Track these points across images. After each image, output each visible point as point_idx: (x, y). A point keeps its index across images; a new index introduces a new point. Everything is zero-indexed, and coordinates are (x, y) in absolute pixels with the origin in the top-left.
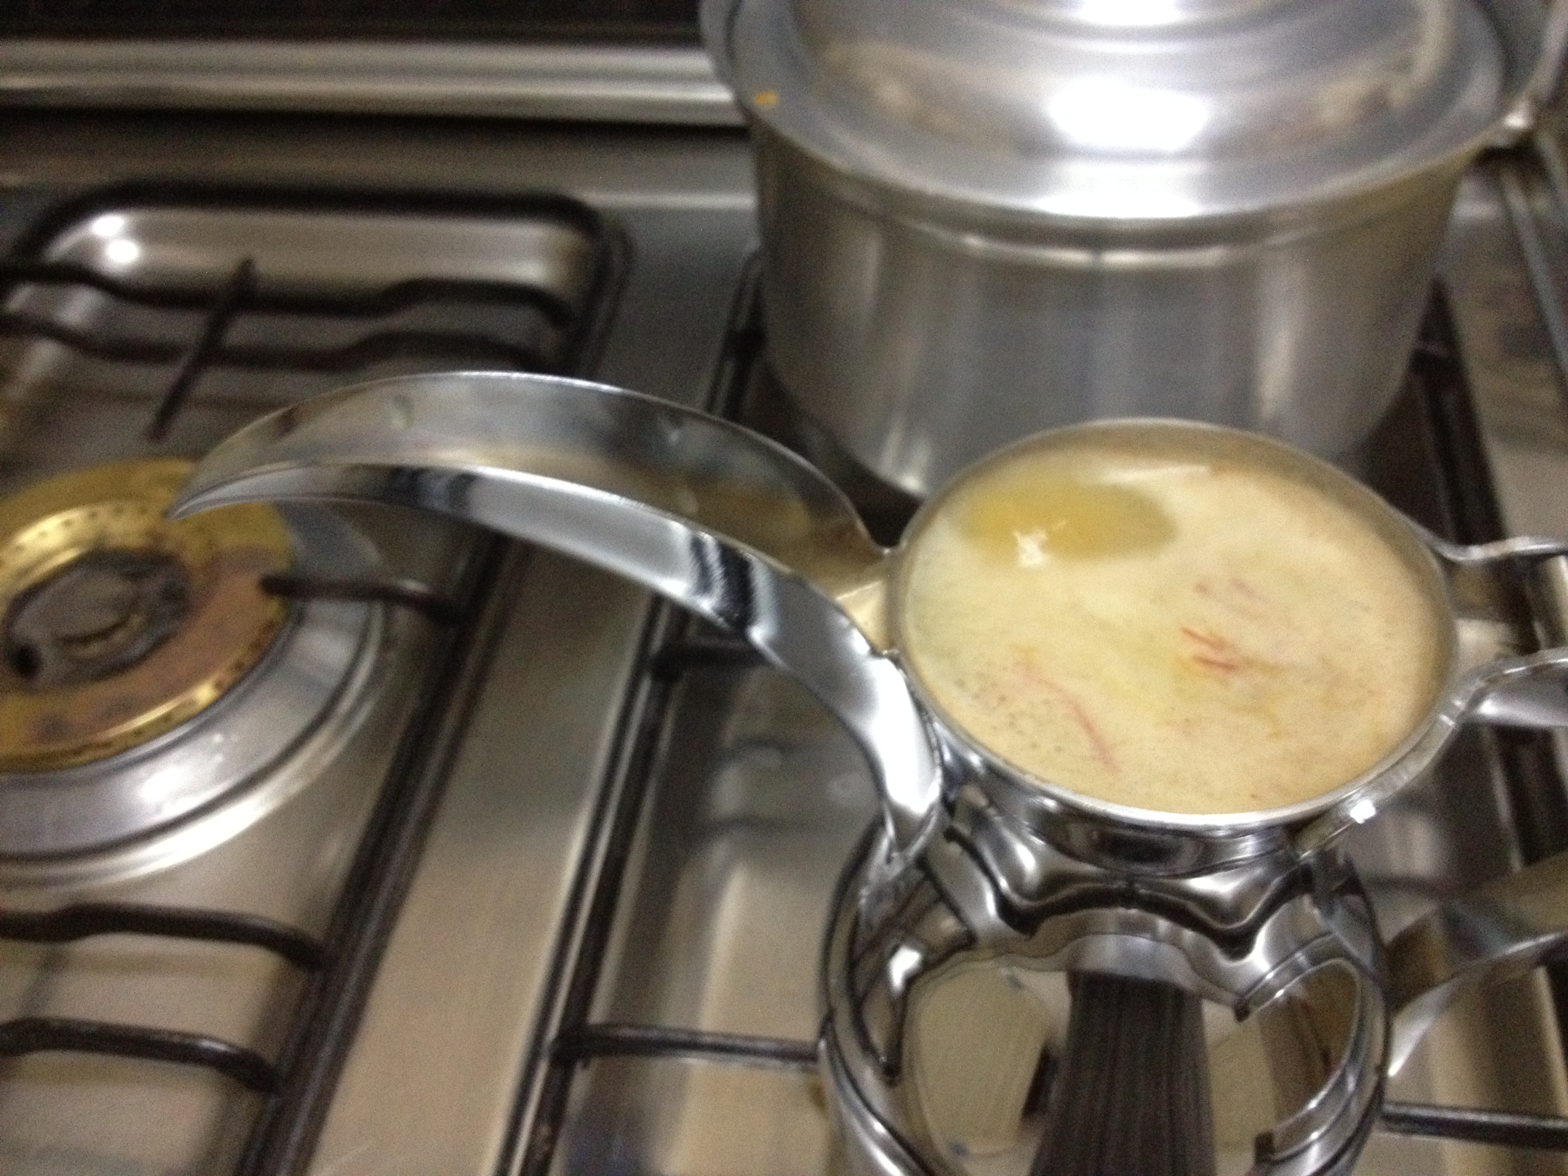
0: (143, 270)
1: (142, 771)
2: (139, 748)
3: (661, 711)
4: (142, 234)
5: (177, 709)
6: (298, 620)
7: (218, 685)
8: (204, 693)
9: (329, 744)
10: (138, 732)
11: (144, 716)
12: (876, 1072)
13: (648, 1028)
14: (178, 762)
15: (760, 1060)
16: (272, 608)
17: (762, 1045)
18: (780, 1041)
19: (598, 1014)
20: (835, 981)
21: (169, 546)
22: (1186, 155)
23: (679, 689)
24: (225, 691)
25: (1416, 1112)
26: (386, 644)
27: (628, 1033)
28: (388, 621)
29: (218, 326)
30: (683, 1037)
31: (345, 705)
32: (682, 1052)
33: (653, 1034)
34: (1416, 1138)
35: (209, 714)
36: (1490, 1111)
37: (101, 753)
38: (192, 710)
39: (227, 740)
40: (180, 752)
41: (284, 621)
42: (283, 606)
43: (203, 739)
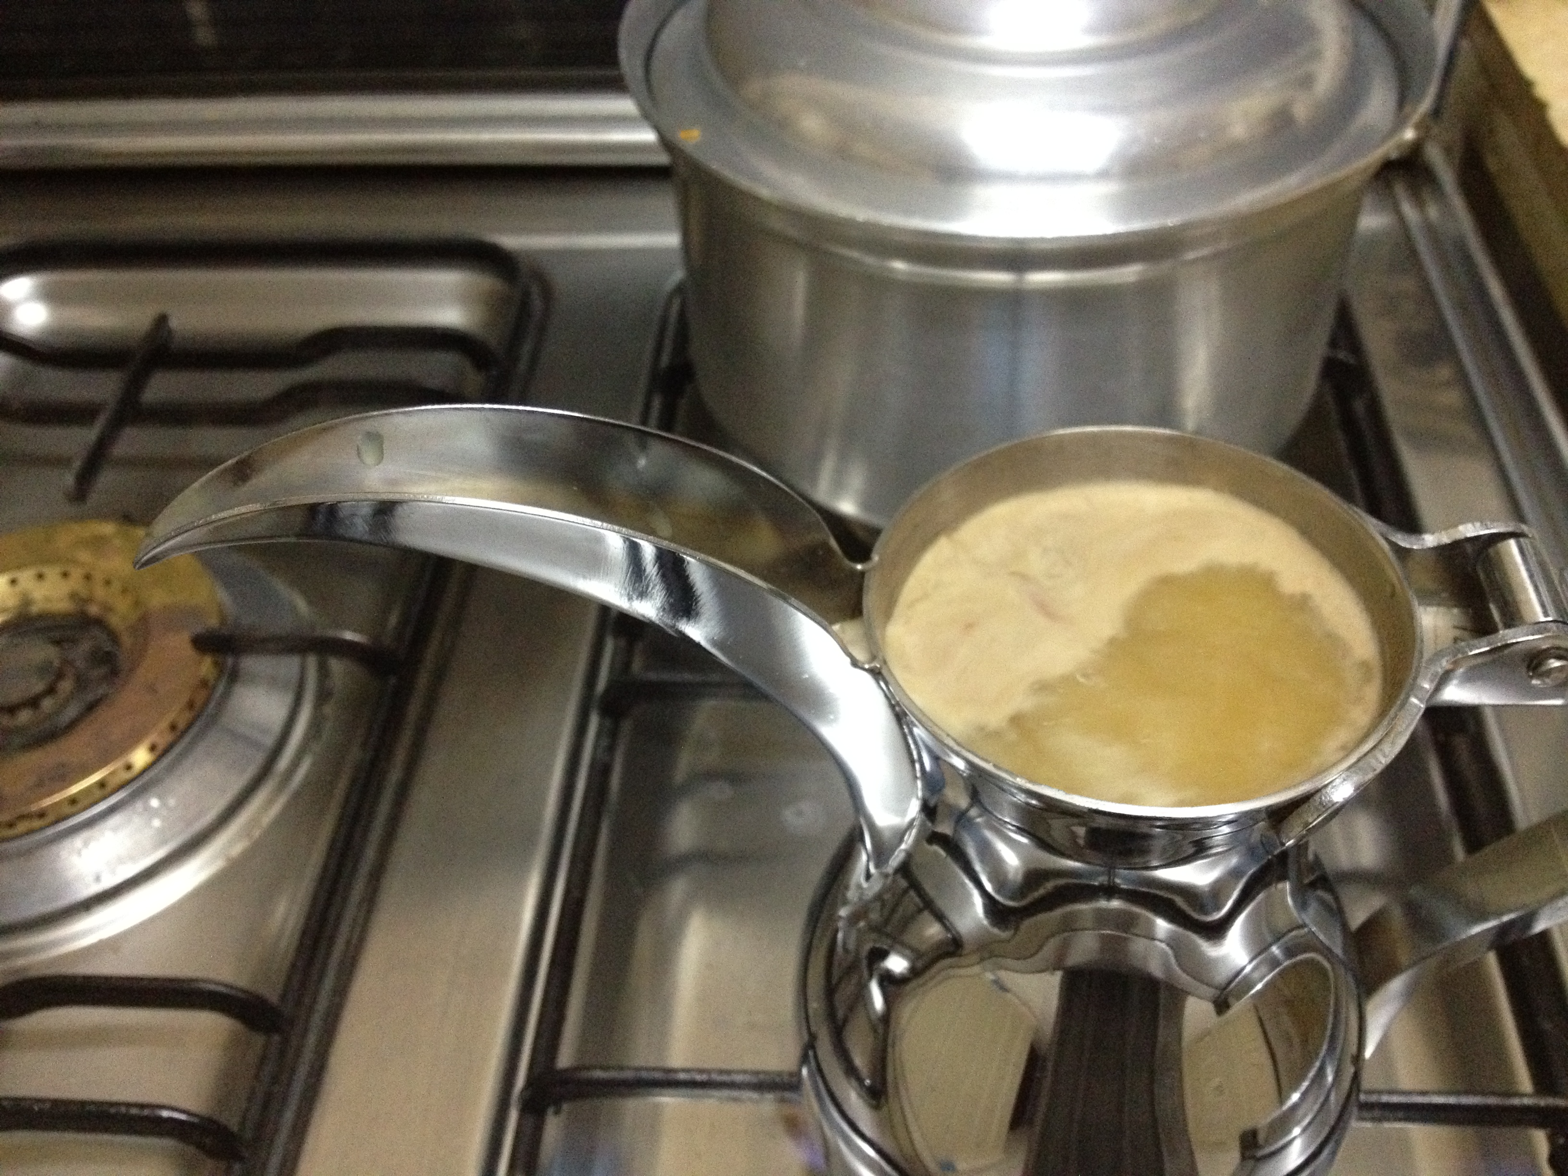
0: (51, 331)
1: (77, 841)
2: (77, 816)
3: (611, 749)
4: (49, 295)
5: (112, 774)
6: (234, 677)
7: (153, 748)
8: (140, 757)
9: (270, 802)
10: (73, 801)
11: (81, 783)
12: (860, 1096)
13: (621, 1068)
14: (115, 829)
15: (735, 1093)
16: (206, 666)
17: (739, 1078)
18: (757, 1073)
19: (565, 1058)
20: (815, 1005)
21: (93, 610)
22: (1103, 175)
23: (627, 726)
24: (160, 754)
25: (1385, 1099)
26: (323, 696)
27: (599, 1074)
28: (324, 672)
29: (136, 384)
30: (658, 1075)
31: (284, 762)
32: (657, 1090)
33: (628, 1075)
34: (1387, 1125)
35: (146, 777)
36: (1457, 1093)
37: (37, 823)
38: (127, 776)
39: (164, 804)
40: (116, 820)
41: (218, 679)
42: (216, 664)
43: (139, 805)
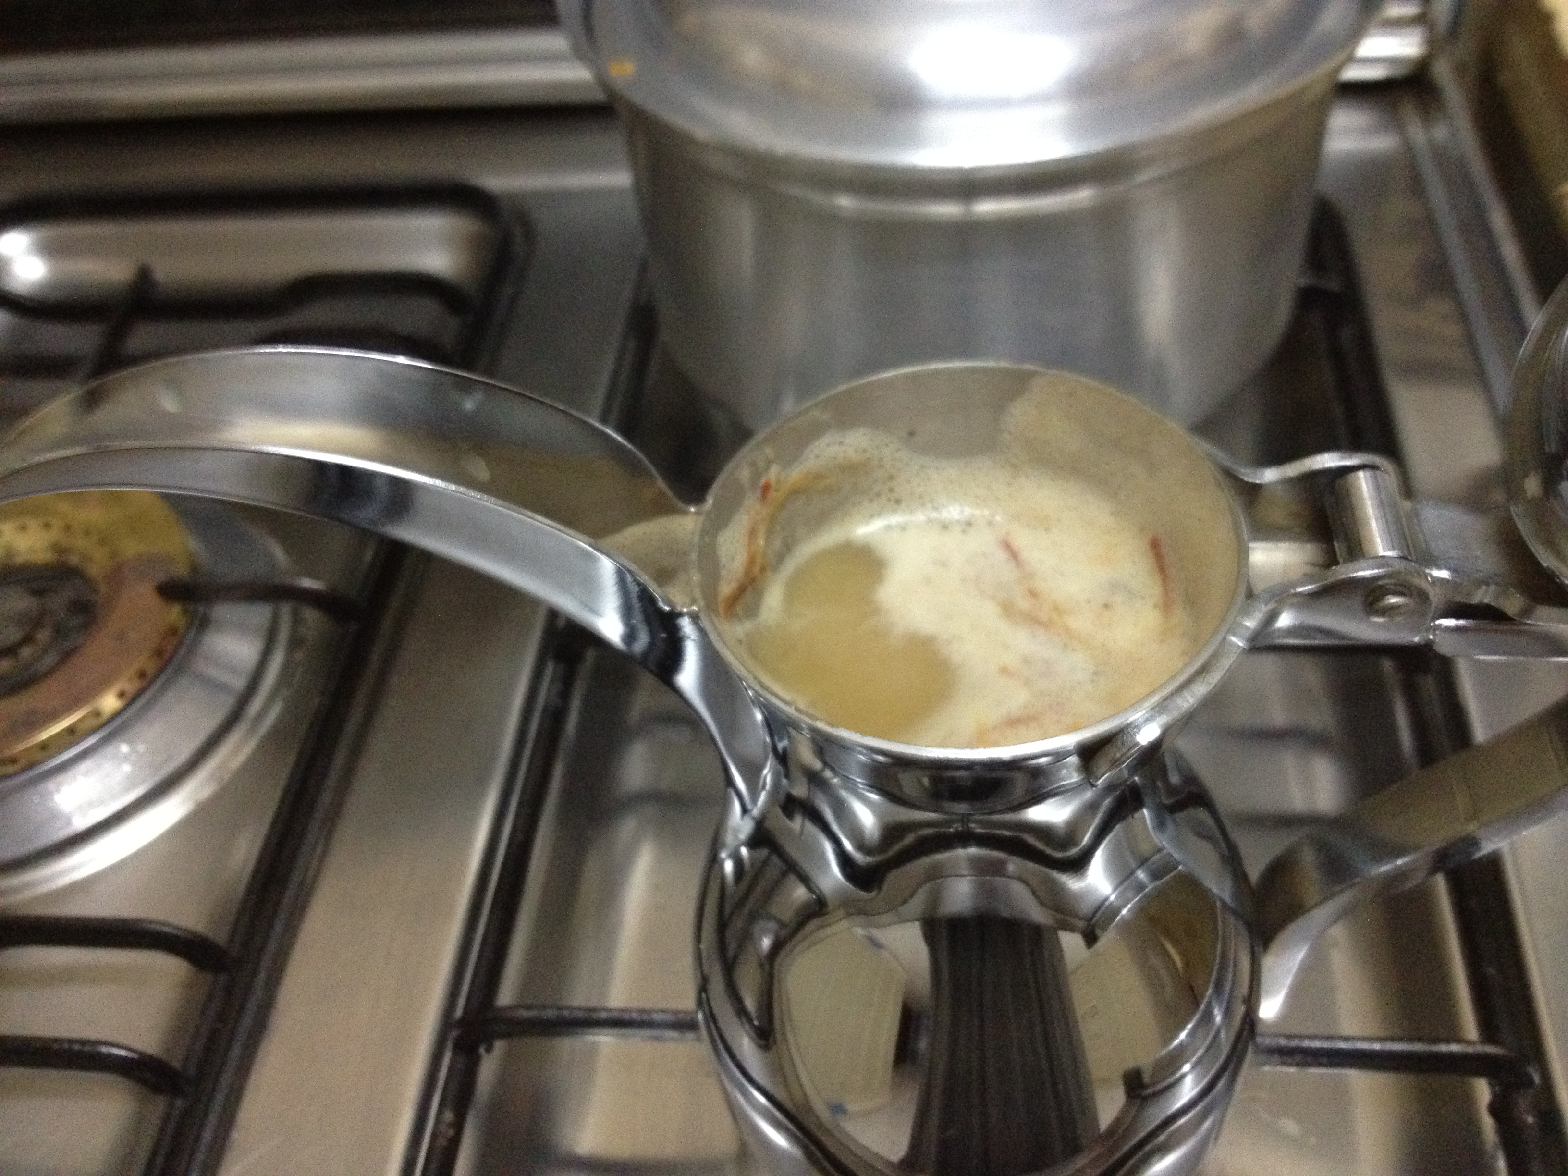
0: (50, 285)
1: (50, 785)
2: (48, 762)
4: (48, 250)
5: (81, 719)
6: (203, 624)
7: (121, 695)
8: (109, 702)
9: (238, 747)
10: (44, 746)
11: (51, 729)
12: (750, 1037)
14: (86, 774)
16: (174, 613)
19: (506, 996)
21: (74, 560)
23: (585, 669)
24: (130, 700)
26: (295, 643)
28: (297, 620)
29: (117, 335)
31: (255, 706)
35: (117, 721)
38: (95, 722)
39: (134, 750)
40: (86, 765)
41: (189, 627)
42: (185, 612)
43: (109, 750)
